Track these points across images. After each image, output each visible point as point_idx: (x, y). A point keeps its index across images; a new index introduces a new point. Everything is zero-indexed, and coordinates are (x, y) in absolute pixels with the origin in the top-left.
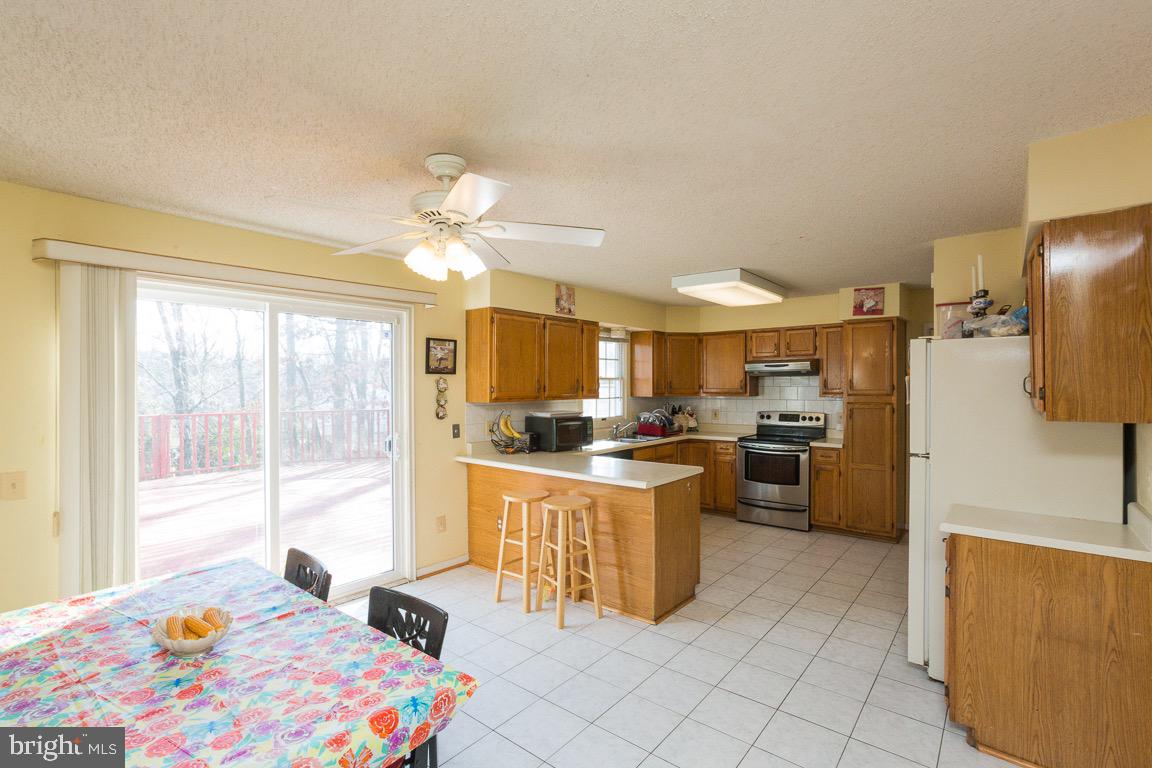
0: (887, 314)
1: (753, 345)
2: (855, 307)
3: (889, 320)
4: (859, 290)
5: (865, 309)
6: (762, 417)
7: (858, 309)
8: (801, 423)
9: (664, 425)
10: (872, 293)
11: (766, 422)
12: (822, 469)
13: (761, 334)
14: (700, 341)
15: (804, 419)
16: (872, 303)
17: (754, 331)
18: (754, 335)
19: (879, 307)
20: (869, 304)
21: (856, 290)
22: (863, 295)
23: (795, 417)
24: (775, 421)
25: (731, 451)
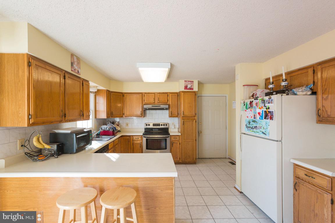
0: (194, 90)
1: (145, 98)
2: (185, 87)
3: (194, 92)
4: (186, 81)
5: (188, 88)
6: (147, 125)
7: (186, 87)
8: (161, 127)
9: (114, 131)
10: (190, 83)
11: (148, 127)
12: (174, 143)
13: (148, 94)
14: (123, 96)
15: (162, 125)
16: (190, 86)
17: (145, 93)
18: (146, 94)
19: (192, 87)
20: (189, 86)
21: (185, 81)
22: (187, 83)
23: (159, 125)
24: (151, 126)
25: (140, 139)
